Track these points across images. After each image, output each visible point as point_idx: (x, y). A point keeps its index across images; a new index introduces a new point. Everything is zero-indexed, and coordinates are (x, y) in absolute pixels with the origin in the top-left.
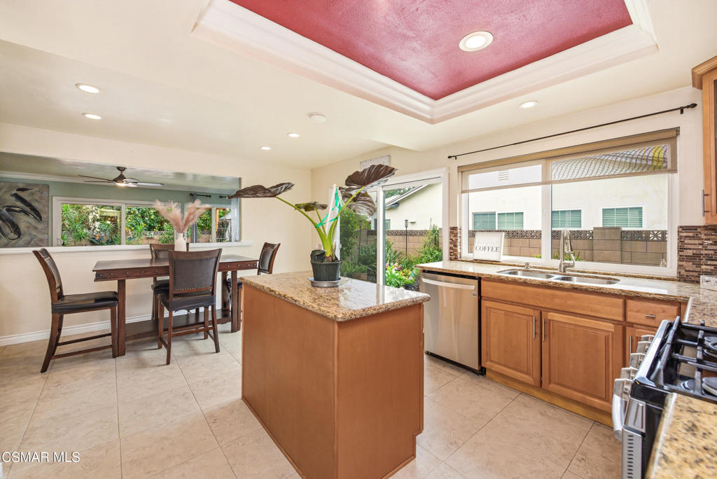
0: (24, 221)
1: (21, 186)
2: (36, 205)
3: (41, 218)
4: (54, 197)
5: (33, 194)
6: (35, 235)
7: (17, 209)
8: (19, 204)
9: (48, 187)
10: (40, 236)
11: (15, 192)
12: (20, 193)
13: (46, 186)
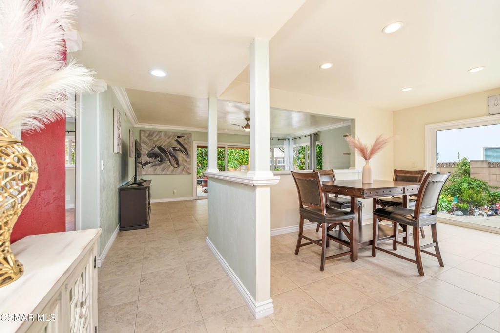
0: (181, 156)
1: (179, 135)
2: (186, 146)
3: (188, 154)
4: (194, 142)
5: (184, 139)
6: (186, 166)
7: (178, 149)
8: (178, 146)
9: (191, 135)
11: (177, 138)
12: (179, 139)
13: (189, 135)
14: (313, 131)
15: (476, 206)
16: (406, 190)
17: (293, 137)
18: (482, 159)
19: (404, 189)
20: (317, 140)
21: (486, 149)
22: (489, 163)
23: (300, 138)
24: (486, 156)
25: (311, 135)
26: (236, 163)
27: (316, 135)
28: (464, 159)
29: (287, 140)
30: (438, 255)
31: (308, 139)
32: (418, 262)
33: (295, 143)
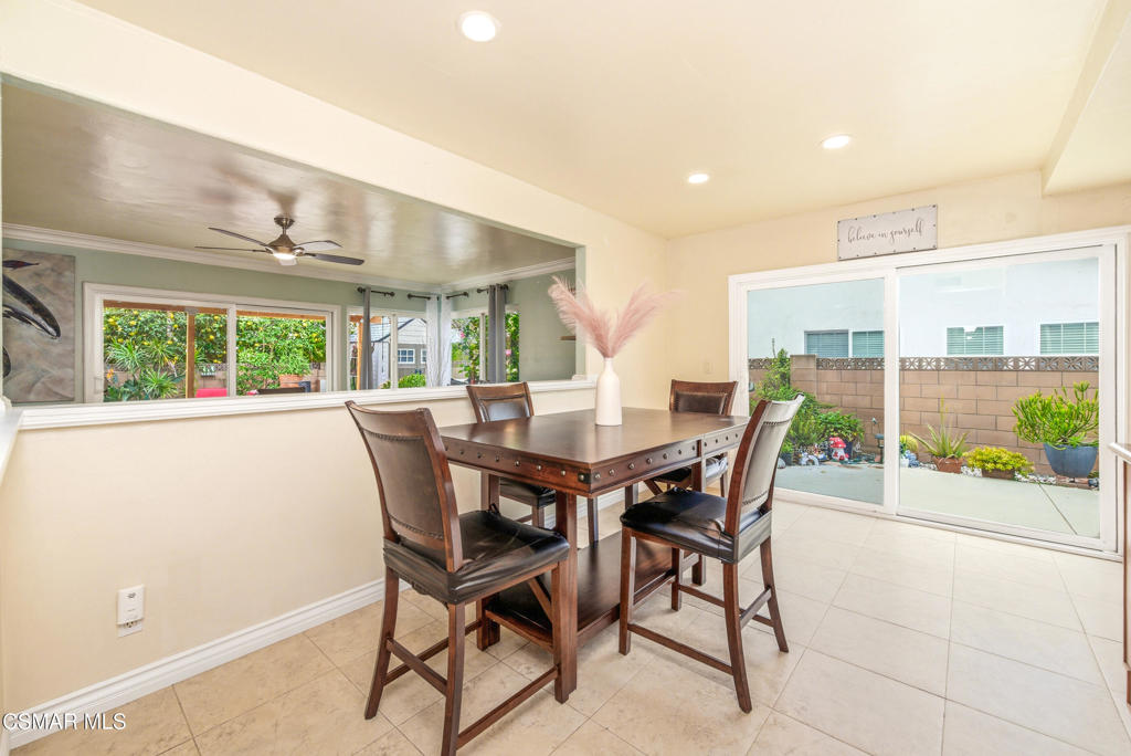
0: (18, 338)
2: (45, 301)
5: (38, 275)
6: (43, 371)
9: (72, 259)
10: (56, 372)
14: (497, 277)
15: (802, 444)
16: (703, 444)
17: (449, 291)
18: (803, 353)
19: (699, 442)
20: (506, 303)
21: (809, 334)
22: (818, 360)
23: (465, 294)
24: (809, 347)
25: (492, 289)
26: (300, 358)
27: (504, 288)
28: (782, 352)
29: (434, 299)
30: (775, 622)
31: (486, 297)
32: (736, 668)
33: (456, 308)
